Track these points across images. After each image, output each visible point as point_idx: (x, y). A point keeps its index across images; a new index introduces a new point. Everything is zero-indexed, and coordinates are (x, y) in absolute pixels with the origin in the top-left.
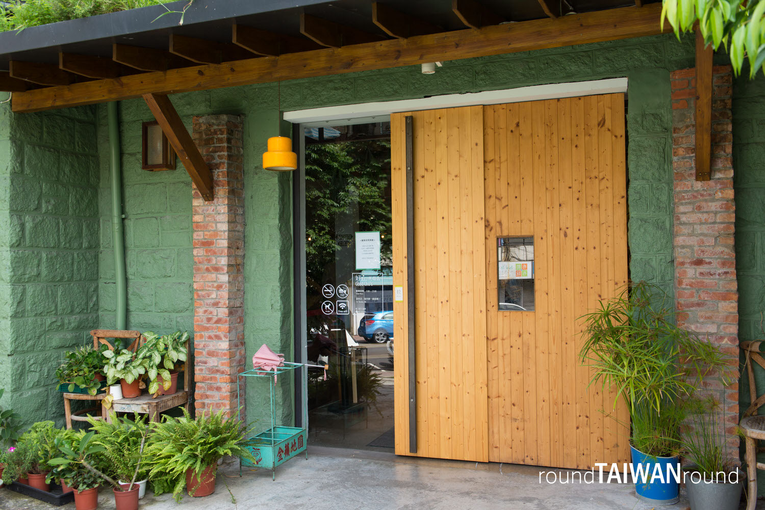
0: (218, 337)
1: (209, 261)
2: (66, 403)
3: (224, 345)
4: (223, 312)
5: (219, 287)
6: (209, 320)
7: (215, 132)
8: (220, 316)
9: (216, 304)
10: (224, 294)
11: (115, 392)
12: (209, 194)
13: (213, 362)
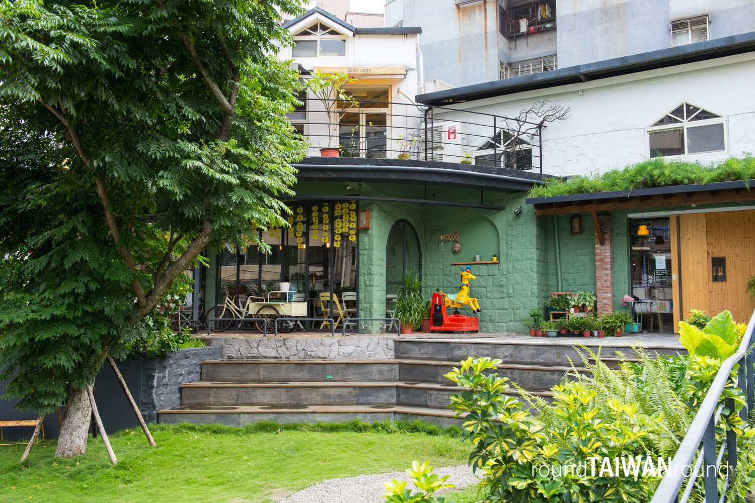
0: (607, 293)
1: (602, 266)
2: (551, 315)
3: (609, 295)
4: (608, 284)
5: (607, 275)
6: (603, 287)
7: (604, 222)
8: (608, 285)
9: (606, 281)
10: (609, 277)
11: (572, 310)
12: (602, 244)
13: (605, 301)
